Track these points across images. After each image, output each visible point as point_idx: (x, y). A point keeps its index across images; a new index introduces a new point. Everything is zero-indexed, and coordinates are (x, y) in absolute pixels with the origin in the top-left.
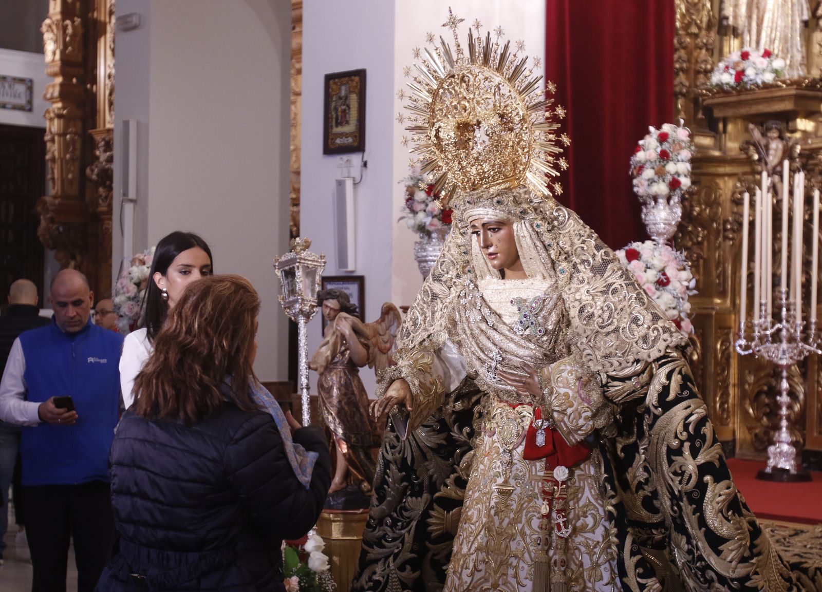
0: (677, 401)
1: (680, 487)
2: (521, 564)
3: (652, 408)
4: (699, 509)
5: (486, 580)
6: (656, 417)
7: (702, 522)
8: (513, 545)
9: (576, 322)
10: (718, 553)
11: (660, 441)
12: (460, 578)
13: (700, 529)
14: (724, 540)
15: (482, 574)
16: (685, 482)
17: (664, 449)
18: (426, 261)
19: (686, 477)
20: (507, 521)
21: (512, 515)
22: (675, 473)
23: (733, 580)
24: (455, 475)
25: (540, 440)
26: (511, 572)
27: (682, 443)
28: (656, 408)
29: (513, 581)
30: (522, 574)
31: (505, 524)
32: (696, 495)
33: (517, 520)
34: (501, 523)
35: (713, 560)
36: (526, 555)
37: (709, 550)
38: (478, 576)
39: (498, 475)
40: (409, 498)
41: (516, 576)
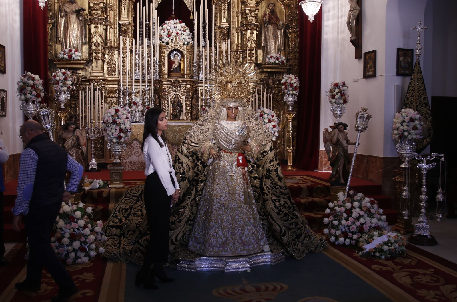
0: (273, 149)
1: (272, 168)
2: (240, 192)
3: (268, 151)
4: (277, 173)
5: (229, 198)
6: (268, 153)
7: (278, 175)
8: (237, 188)
9: (252, 132)
10: (281, 182)
11: (268, 158)
12: (220, 200)
13: (277, 177)
14: (282, 179)
15: (228, 197)
16: (274, 167)
17: (269, 161)
18: (29, 111)
19: (275, 166)
20: (234, 182)
21: (235, 181)
22: (272, 166)
23: (283, 187)
24: (204, 174)
25: (241, 161)
26: (237, 195)
27: (273, 158)
28: (269, 151)
29: (238, 197)
30: (241, 195)
31: (234, 183)
32: (277, 170)
33: (237, 181)
34: (232, 184)
35: (279, 183)
36: (241, 190)
37: (279, 181)
38: (226, 198)
39: (229, 171)
40: (181, 182)
41: (239, 195)
